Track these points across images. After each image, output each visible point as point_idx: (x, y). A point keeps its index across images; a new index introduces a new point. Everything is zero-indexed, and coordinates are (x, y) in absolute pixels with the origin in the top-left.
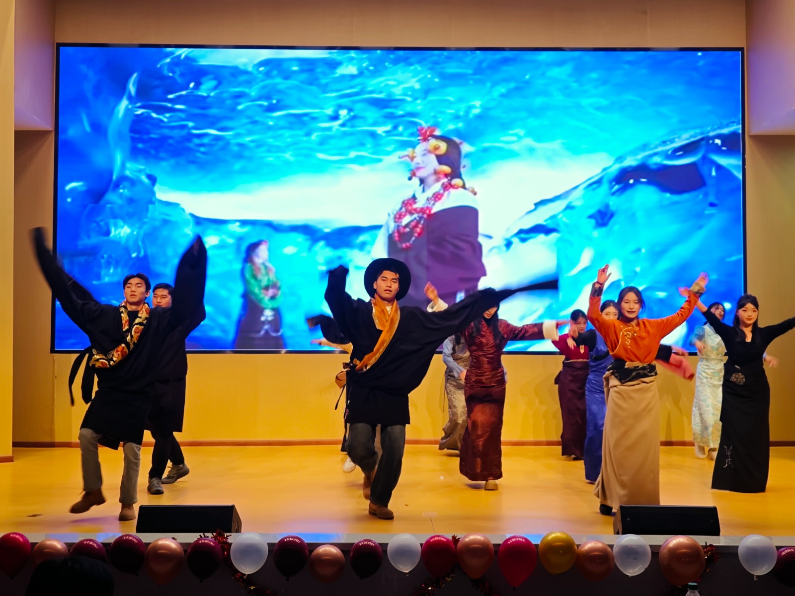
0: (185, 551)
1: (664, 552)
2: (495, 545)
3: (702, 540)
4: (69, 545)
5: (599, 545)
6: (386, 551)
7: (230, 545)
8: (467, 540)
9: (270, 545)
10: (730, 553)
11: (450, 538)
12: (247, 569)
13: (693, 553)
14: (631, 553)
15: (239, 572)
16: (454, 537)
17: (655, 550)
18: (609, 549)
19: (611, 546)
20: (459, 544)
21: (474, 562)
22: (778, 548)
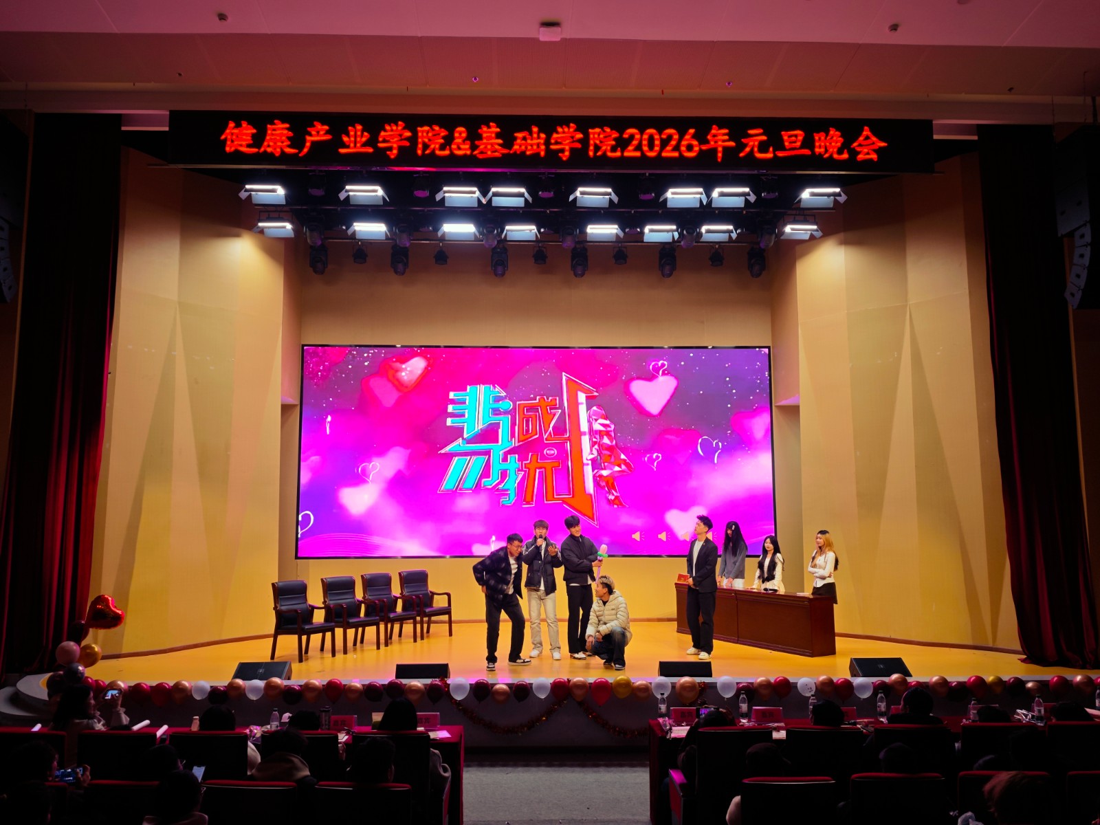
0: (425, 688)
1: (678, 686)
2: (589, 683)
3: (698, 680)
4: (363, 685)
5: (644, 682)
6: (531, 687)
7: (449, 685)
8: (575, 680)
9: (471, 684)
10: (713, 686)
11: (566, 680)
12: (459, 697)
13: (692, 687)
14: (660, 686)
15: (453, 699)
16: (568, 679)
17: (674, 686)
18: (649, 685)
19: (651, 683)
20: (571, 683)
21: (578, 692)
22: (738, 683)
